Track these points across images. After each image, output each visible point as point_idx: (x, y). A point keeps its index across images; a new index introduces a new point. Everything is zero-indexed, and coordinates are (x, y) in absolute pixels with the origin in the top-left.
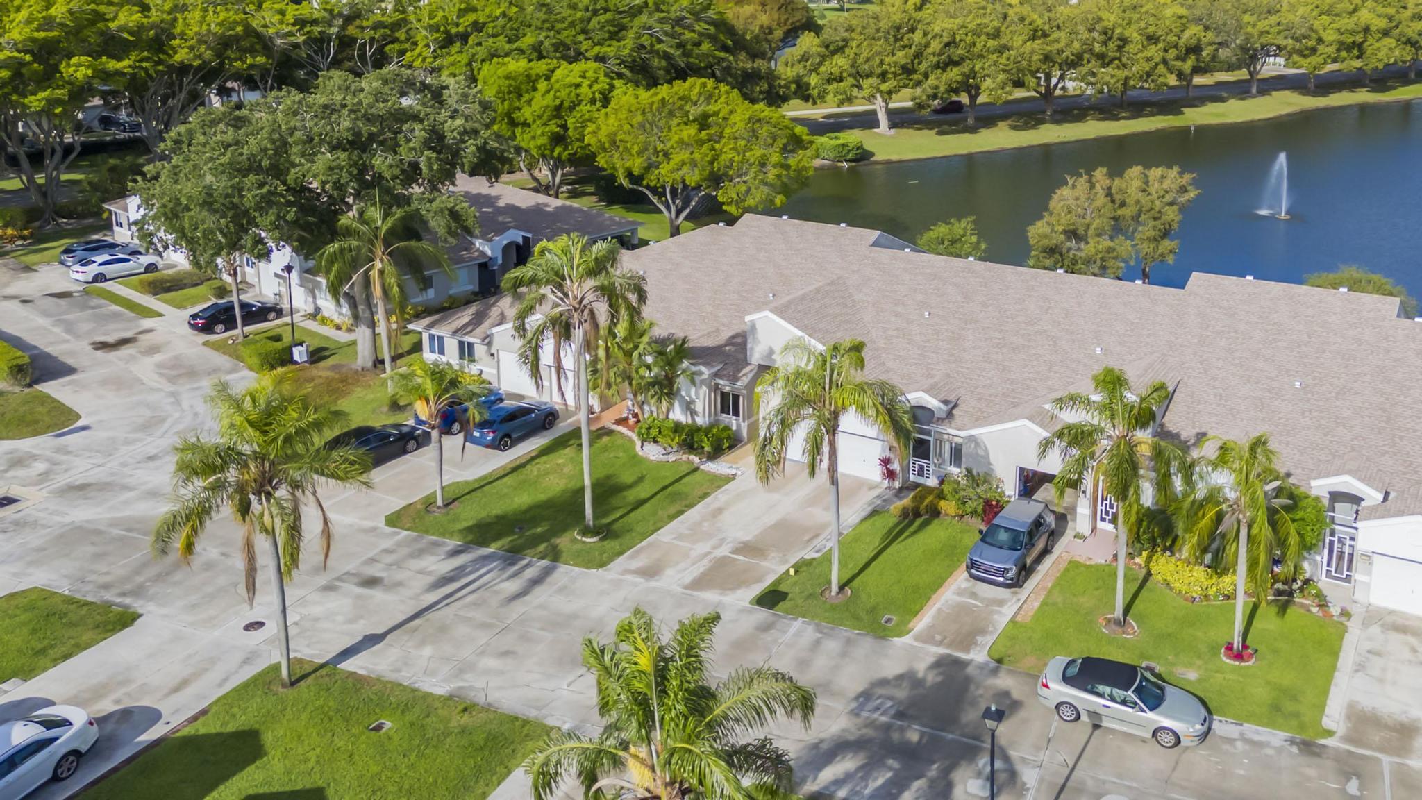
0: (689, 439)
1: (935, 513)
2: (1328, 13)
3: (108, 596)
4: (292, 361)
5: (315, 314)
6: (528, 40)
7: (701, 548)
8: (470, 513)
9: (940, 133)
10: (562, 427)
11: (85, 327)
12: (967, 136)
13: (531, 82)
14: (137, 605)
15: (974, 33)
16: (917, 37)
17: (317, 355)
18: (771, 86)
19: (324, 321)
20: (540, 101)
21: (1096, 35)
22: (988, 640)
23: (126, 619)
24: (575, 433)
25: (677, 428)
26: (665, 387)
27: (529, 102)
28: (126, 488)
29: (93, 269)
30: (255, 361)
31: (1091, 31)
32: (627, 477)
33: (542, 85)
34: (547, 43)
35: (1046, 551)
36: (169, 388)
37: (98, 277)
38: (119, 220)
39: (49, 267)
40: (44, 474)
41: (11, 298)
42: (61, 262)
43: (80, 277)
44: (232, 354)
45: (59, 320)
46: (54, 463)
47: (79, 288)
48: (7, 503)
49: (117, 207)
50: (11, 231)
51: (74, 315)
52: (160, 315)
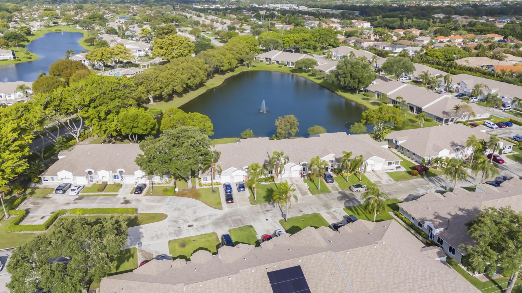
4: (176, 192)
19: (159, 184)
22: (339, 189)
23: (251, 226)
29: (76, 191)
37: (78, 193)
38: (46, 179)
39: (50, 196)
40: (184, 221)
41: (68, 204)
42: (56, 193)
43: (75, 194)
44: (157, 195)
45: (97, 203)
46: (182, 219)
47: (77, 197)
48: (192, 226)
49: (45, 176)
50: (20, 191)
51: (97, 201)
52: (117, 195)
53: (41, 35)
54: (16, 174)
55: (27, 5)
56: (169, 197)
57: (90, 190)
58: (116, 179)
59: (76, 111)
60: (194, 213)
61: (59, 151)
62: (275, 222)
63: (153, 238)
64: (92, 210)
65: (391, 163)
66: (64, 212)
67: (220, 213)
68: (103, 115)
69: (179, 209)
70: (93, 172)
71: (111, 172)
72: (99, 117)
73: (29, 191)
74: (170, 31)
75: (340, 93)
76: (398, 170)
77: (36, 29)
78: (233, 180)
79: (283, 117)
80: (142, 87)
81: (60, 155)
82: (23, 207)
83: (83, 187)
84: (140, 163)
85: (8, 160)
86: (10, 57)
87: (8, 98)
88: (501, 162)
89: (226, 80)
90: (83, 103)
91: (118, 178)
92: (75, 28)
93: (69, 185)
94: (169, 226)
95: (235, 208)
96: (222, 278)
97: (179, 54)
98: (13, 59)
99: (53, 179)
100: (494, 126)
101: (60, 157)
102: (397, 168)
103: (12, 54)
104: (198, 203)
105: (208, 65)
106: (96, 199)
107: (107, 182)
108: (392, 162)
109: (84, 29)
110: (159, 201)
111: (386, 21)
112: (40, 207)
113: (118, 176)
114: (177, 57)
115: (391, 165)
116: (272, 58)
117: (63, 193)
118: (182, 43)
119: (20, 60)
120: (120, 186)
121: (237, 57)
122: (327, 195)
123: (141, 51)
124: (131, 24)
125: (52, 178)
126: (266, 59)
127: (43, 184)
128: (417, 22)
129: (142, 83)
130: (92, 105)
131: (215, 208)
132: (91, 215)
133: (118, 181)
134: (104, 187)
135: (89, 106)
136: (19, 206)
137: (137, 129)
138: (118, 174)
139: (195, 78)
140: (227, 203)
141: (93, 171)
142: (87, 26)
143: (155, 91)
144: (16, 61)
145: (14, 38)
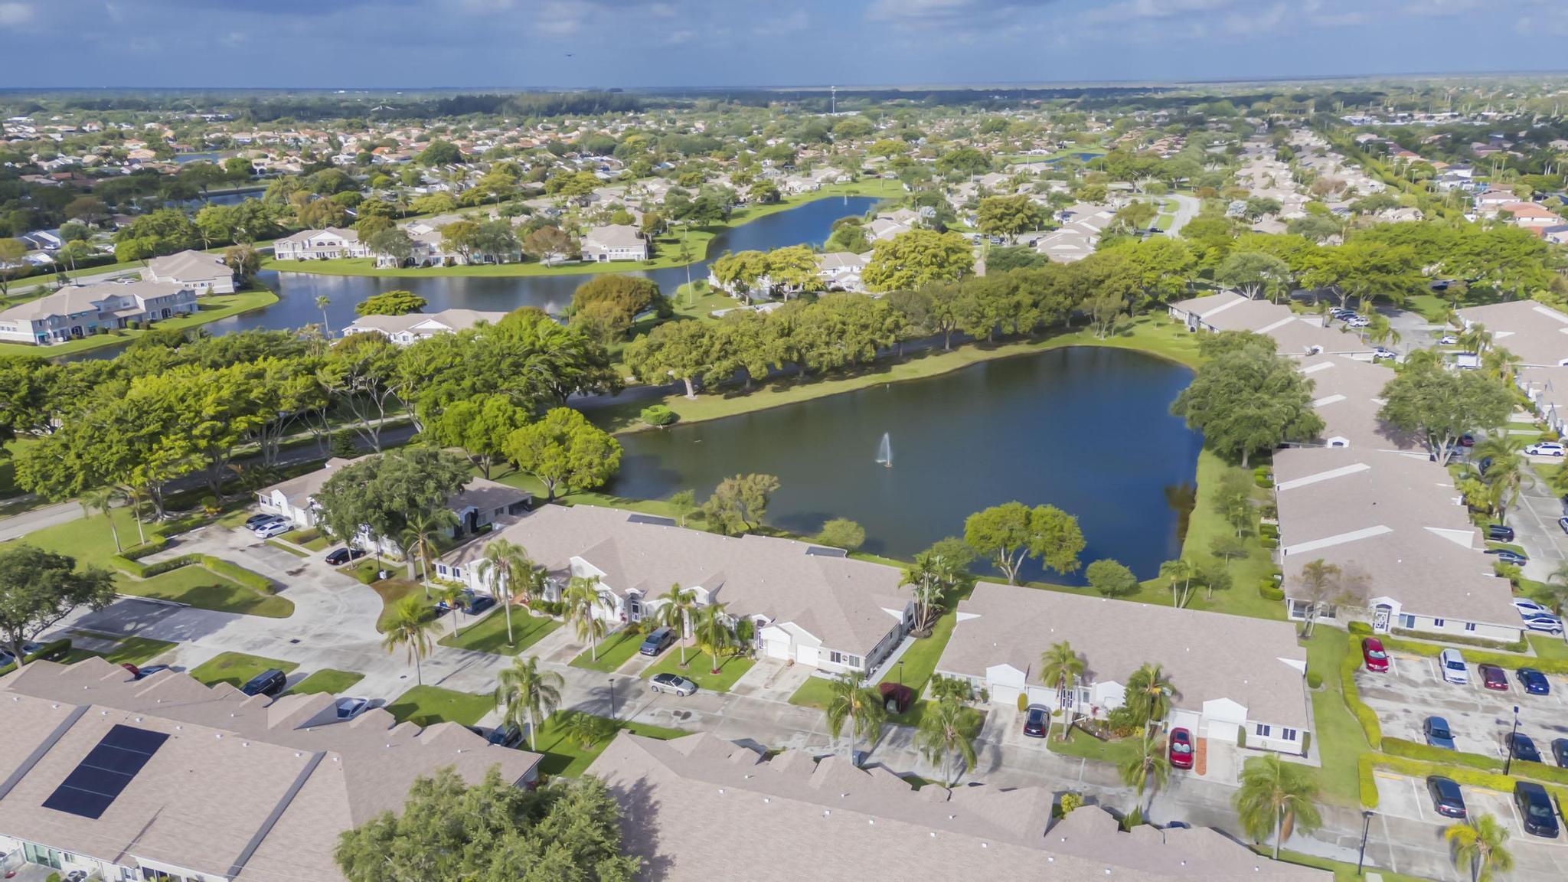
0: (550, 608)
1: (637, 633)
2: (993, 294)
3: (352, 670)
4: (379, 579)
5: (381, 553)
6: (467, 383)
7: (551, 648)
8: (468, 640)
9: (727, 397)
10: (498, 605)
11: (279, 563)
12: (743, 399)
13: (472, 416)
14: (363, 673)
15: (743, 335)
16: (705, 341)
17: (390, 574)
18: (612, 384)
19: (386, 557)
20: (477, 426)
21: (822, 330)
22: (640, 672)
23: (361, 677)
24: (503, 609)
25: (545, 604)
26: (539, 590)
27: (471, 427)
28: (337, 635)
29: (267, 532)
30: (365, 579)
31: (819, 328)
32: (524, 625)
33: (478, 418)
34: (478, 383)
35: (670, 644)
36: (331, 593)
37: (270, 535)
39: (239, 529)
40: (301, 631)
41: (234, 549)
42: (247, 527)
43: (262, 536)
44: (350, 575)
45: (264, 560)
47: (261, 542)
48: (296, 642)
50: (212, 509)
51: (269, 557)
52: (307, 556)
56: (356, 582)
60: (339, 623)
62: (405, 686)
63: (220, 639)
69: (332, 609)
73: (230, 514)
77: (809, 188)
82: (185, 536)
83: (291, 528)
86: (637, 256)
88: (1181, 763)
94: (268, 631)
98: (643, 259)
99: (271, 504)
100: (1451, 674)
101: (327, 467)
103: (646, 248)
104: (374, 608)
106: (275, 553)
108: (842, 654)
110: (335, 586)
112: (200, 542)
115: (838, 660)
116: (1203, 316)
117: (253, 530)
119: (657, 263)
122: (590, 675)
125: (270, 500)
126: (1191, 315)
127: (261, 508)
131: (379, 628)
136: (185, 534)
144: (646, 263)
145: (697, 212)
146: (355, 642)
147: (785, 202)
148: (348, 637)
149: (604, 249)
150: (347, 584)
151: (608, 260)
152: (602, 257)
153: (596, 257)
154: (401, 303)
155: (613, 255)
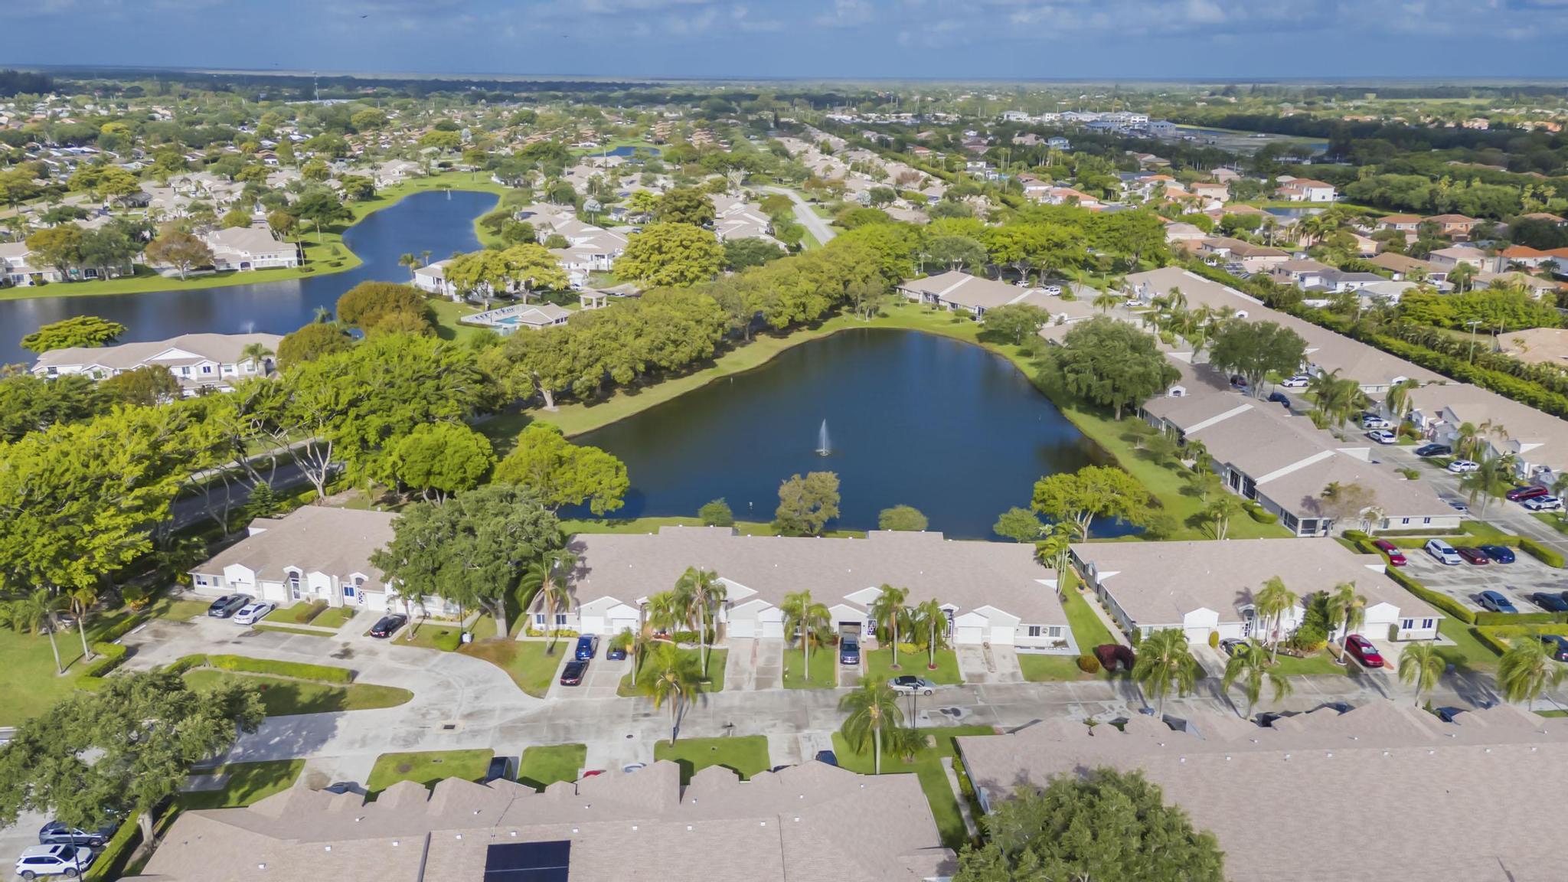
3: (560, 743)
4: (463, 643)
7: (746, 677)
11: (309, 648)
14: (578, 742)
15: (603, 338)
21: (670, 329)
23: (582, 746)
28: (491, 710)
30: (449, 649)
31: (667, 327)
36: (420, 668)
37: (255, 620)
38: (202, 581)
39: (197, 620)
40: (442, 714)
41: (222, 642)
42: (211, 615)
43: (246, 622)
44: (420, 646)
45: (283, 649)
46: (439, 710)
47: (250, 629)
48: (452, 727)
49: (202, 573)
50: (138, 602)
51: (285, 644)
52: (335, 634)
53: (400, 196)
54: (119, 564)
55: (405, 109)
56: (443, 653)
57: (286, 616)
58: (349, 597)
59: (314, 425)
60: (477, 698)
61: (255, 516)
62: (645, 745)
63: (352, 743)
64: (258, 662)
65: (1038, 628)
66: (202, 660)
67: (532, 705)
68: (372, 437)
69: (447, 685)
70: (300, 575)
71: (336, 577)
72: (364, 441)
73: (161, 603)
74: (694, 203)
75: (1072, 414)
76: (1058, 651)
77: (392, 182)
78: (612, 630)
79: (804, 477)
80: (522, 367)
81: (255, 527)
82: (129, 639)
83: (273, 607)
84: (387, 564)
85: (107, 530)
86: (290, 262)
87: (224, 374)
88: (1370, 662)
89: (782, 353)
90: (333, 406)
91: (352, 595)
92: (487, 180)
93: (244, 599)
94: (402, 722)
95: (575, 699)
96: (380, 839)
97: (674, 275)
98: (297, 266)
99: (216, 583)
100: (1449, 558)
101: (253, 531)
102: (1056, 644)
103: (295, 253)
104: (499, 676)
105: (728, 314)
106: (286, 638)
107: (326, 601)
108: (1042, 626)
109: (506, 184)
110: (415, 661)
111: (1387, 183)
112: (163, 643)
113: (352, 589)
114: (669, 284)
115: (1037, 634)
116: (941, 295)
117: (224, 617)
118: (686, 248)
119: (311, 270)
120: (352, 613)
121: (829, 291)
122: (819, 694)
123: (603, 257)
124: (625, 174)
125: (215, 580)
126: (926, 294)
127: (196, 591)
128: (1480, 193)
129: (525, 355)
130: (352, 413)
131: (529, 693)
132: (255, 675)
133: (350, 601)
134: (314, 612)
135: (345, 412)
136: (125, 637)
137: (440, 479)
138: (353, 585)
139: (677, 346)
140: (563, 684)
141: (300, 571)
142: (515, 177)
143: (555, 377)
144: (301, 270)
145: (318, 211)
146: (523, 713)
147: (379, 198)
148: (506, 710)
149: (244, 255)
150: (426, 656)
151: (252, 268)
152: (245, 265)
153: (237, 266)
154: (96, 331)
155: (257, 263)
